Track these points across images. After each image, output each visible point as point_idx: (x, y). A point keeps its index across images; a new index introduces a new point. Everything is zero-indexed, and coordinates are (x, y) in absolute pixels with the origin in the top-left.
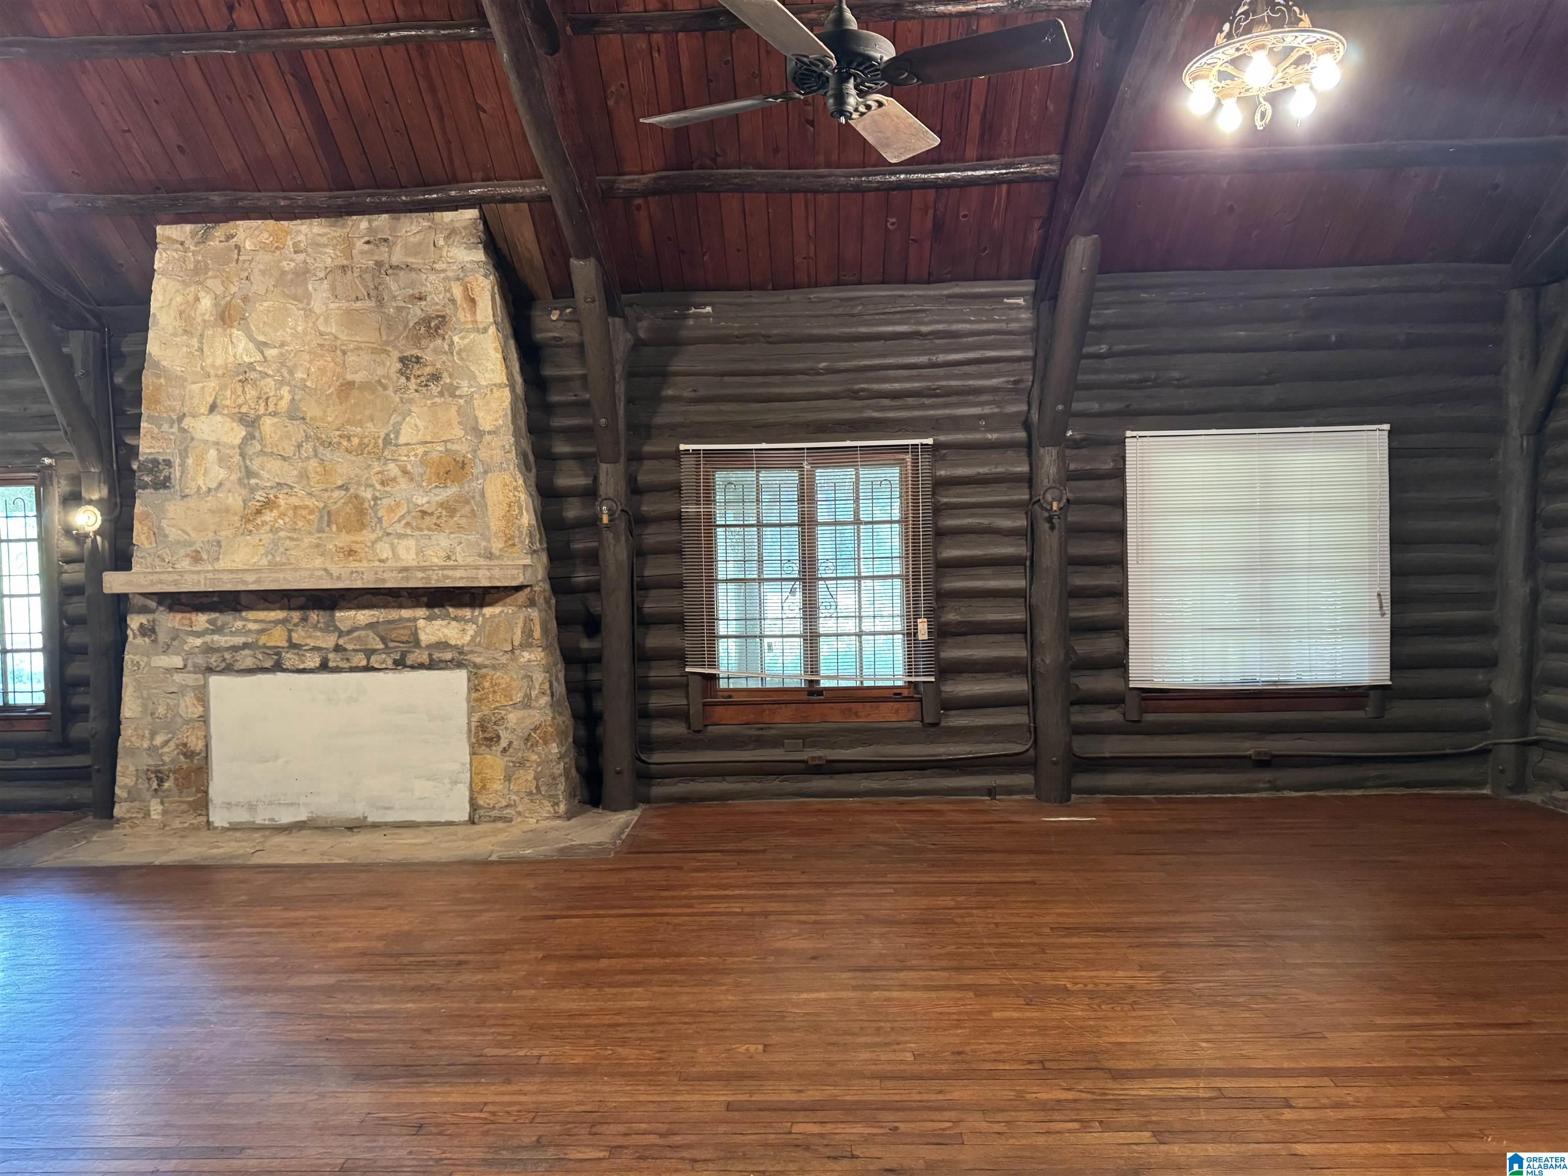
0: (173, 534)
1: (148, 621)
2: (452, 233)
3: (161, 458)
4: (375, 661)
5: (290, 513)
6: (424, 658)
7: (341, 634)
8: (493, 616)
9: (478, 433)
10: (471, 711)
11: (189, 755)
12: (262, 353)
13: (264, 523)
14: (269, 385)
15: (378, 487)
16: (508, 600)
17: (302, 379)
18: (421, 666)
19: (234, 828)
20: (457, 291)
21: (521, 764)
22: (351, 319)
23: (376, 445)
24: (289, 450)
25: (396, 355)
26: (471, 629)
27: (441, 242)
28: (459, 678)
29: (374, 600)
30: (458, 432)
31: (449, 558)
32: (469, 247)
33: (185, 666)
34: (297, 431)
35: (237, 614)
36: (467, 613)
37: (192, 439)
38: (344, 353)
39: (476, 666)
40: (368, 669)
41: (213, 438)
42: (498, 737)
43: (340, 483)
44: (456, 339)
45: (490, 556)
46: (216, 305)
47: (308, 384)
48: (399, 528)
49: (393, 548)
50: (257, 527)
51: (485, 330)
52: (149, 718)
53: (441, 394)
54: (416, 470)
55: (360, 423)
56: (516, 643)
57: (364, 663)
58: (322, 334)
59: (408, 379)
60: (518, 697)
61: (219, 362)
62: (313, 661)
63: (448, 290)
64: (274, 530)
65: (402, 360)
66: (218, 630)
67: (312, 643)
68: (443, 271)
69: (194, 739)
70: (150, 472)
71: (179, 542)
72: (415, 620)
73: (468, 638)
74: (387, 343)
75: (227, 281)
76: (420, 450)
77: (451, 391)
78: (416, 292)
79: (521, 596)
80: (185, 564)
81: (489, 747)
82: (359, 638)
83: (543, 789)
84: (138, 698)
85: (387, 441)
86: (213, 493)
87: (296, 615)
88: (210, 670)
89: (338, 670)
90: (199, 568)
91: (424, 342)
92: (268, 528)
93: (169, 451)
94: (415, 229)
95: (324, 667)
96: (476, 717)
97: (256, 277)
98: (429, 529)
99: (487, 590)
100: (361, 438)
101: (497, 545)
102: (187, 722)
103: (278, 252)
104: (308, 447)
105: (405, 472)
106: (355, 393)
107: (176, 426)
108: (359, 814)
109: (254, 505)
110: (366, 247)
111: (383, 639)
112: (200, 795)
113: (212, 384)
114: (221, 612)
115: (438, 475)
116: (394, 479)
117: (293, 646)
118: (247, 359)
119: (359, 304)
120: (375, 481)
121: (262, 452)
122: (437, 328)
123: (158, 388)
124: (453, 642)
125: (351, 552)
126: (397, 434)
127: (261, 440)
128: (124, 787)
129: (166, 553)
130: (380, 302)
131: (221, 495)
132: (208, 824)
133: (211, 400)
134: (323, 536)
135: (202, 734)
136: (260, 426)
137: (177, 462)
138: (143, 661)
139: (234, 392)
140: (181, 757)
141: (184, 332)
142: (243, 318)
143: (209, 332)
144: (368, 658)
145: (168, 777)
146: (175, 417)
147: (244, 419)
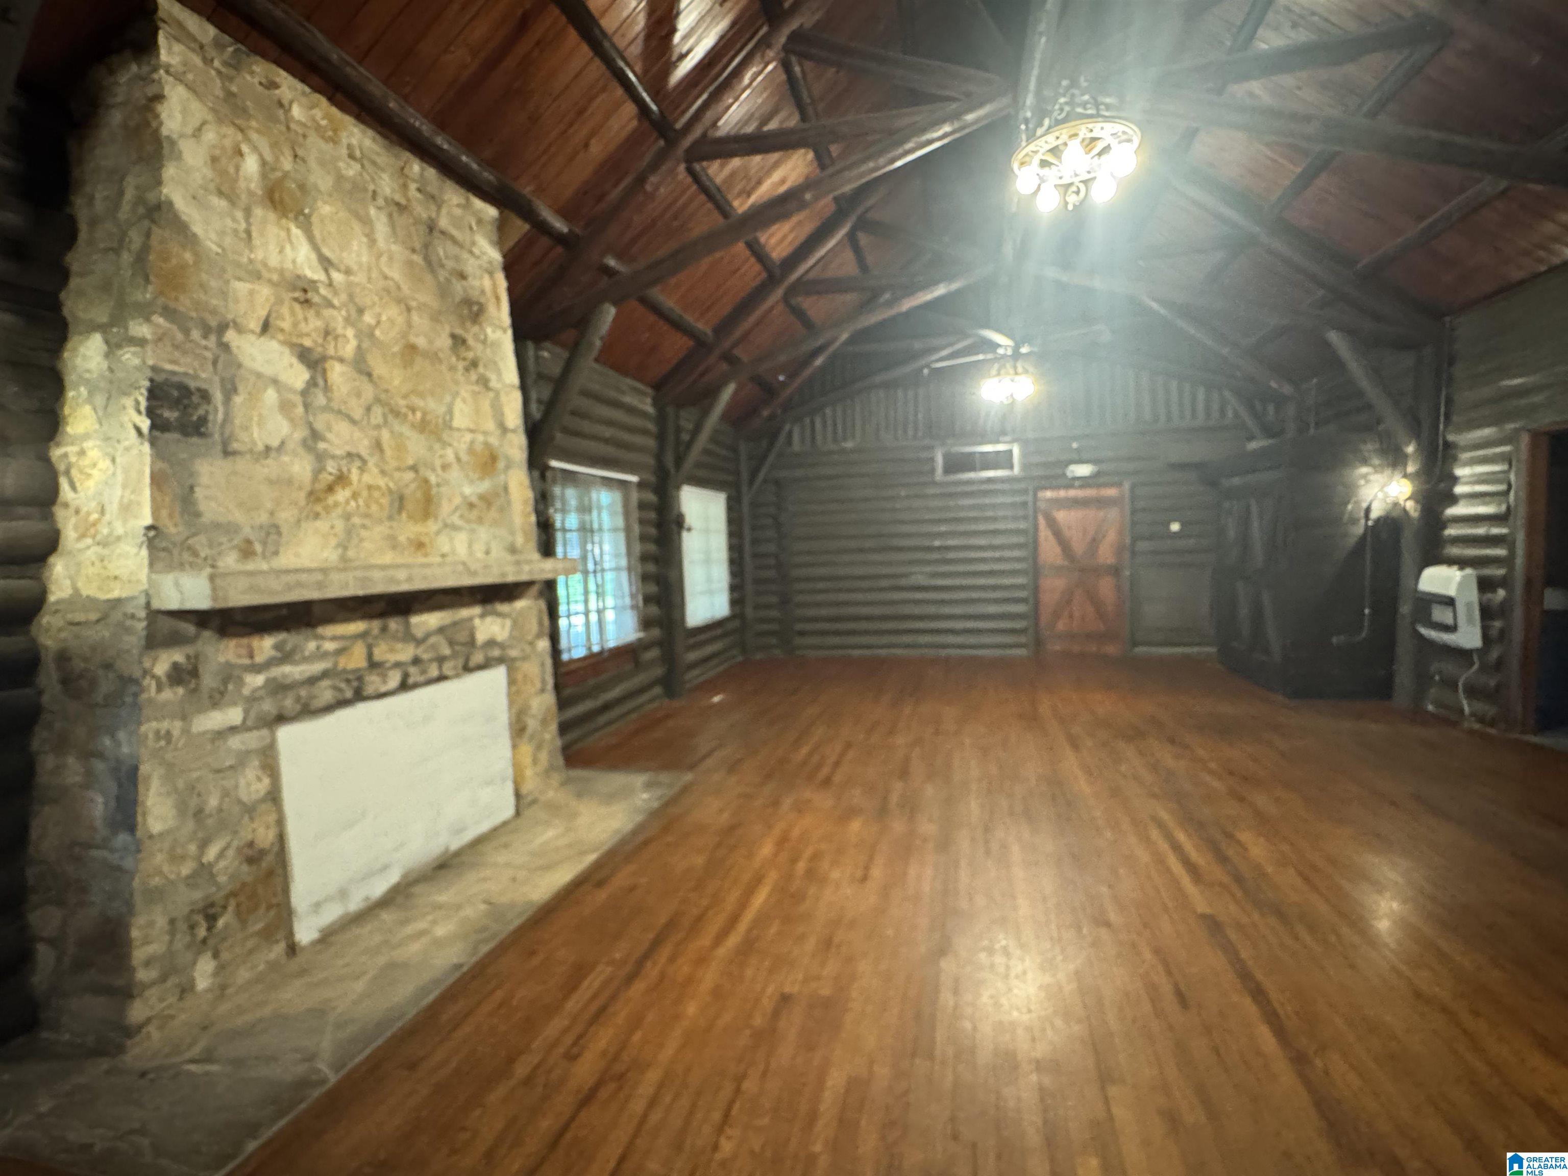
0: (210, 510)
1: (188, 657)
2: (480, 222)
5: (365, 493)
6: (481, 658)
7: (417, 643)
8: (520, 609)
9: (504, 429)
10: (510, 705)
11: (253, 856)
12: (327, 273)
13: (336, 504)
14: (337, 319)
15: (440, 472)
16: (527, 594)
17: (369, 326)
18: (479, 667)
20: (488, 284)
21: (540, 746)
22: (411, 271)
23: (436, 425)
24: (357, 414)
25: (447, 329)
26: (508, 623)
27: (474, 227)
28: (499, 674)
30: (491, 425)
31: (488, 553)
32: (492, 243)
33: (245, 721)
34: (368, 391)
35: (309, 632)
36: (505, 608)
37: (240, 366)
38: (409, 309)
39: (514, 660)
40: (442, 678)
41: (269, 371)
42: (527, 725)
43: (410, 462)
44: (489, 330)
45: (514, 550)
46: (264, 175)
47: (377, 333)
48: (455, 519)
49: (451, 539)
50: (327, 509)
53: (478, 383)
54: (465, 457)
56: (535, 631)
57: (437, 673)
59: (457, 359)
60: (537, 685)
61: (273, 261)
63: (481, 278)
64: (347, 517)
65: (453, 336)
66: (285, 656)
67: (393, 658)
68: (478, 258)
69: (261, 830)
70: (176, 404)
71: (217, 526)
72: (471, 619)
73: (506, 633)
74: (441, 313)
75: (275, 146)
76: (468, 437)
77: (486, 383)
78: (459, 267)
80: (231, 560)
81: (522, 737)
82: (432, 646)
83: (553, 762)
85: (444, 422)
86: (273, 454)
87: (376, 625)
88: (281, 719)
89: (416, 686)
90: (250, 566)
91: (468, 325)
92: (339, 511)
93: (207, 377)
94: (455, 199)
96: (514, 711)
97: (312, 163)
98: (475, 522)
99: (518, 584)
100: (425, 414)
101: (520, 540)
102: (250, 808)
103: (332, 145)
104: (378, 411)
105: (458, 459)
107: (213, 338)
109: (324, 479)
110: (418, 195)
111: (450, 644)
113: (264, 294)
114: (288, 630)
115: (480, 466)
116: (450, 466)
117: (374, 665)
118: (308, 274)
119: (414, 257)
120: (438, 464)
121: (327, 409)
122: (477, 314)
124: (498, 639)
125: (420, 545)
126: (451, 416)
127: (327, 389)
129: (201, 544)
130: (430, 263)
131: (286, 459)
132: (292, 949)
133: (263, 313)
134: (395, 524)
135: (272, 818)
136: (324, 371)
137: (218, 396)
138: (176, 727)
139: (293, 313)
140: (245, 868)
141: (220, 193)
142: (301, 212)
143: (258, 212)
144: (440, 668)
145: (225, 907)
146: (213, 323)
147: (305, 356)
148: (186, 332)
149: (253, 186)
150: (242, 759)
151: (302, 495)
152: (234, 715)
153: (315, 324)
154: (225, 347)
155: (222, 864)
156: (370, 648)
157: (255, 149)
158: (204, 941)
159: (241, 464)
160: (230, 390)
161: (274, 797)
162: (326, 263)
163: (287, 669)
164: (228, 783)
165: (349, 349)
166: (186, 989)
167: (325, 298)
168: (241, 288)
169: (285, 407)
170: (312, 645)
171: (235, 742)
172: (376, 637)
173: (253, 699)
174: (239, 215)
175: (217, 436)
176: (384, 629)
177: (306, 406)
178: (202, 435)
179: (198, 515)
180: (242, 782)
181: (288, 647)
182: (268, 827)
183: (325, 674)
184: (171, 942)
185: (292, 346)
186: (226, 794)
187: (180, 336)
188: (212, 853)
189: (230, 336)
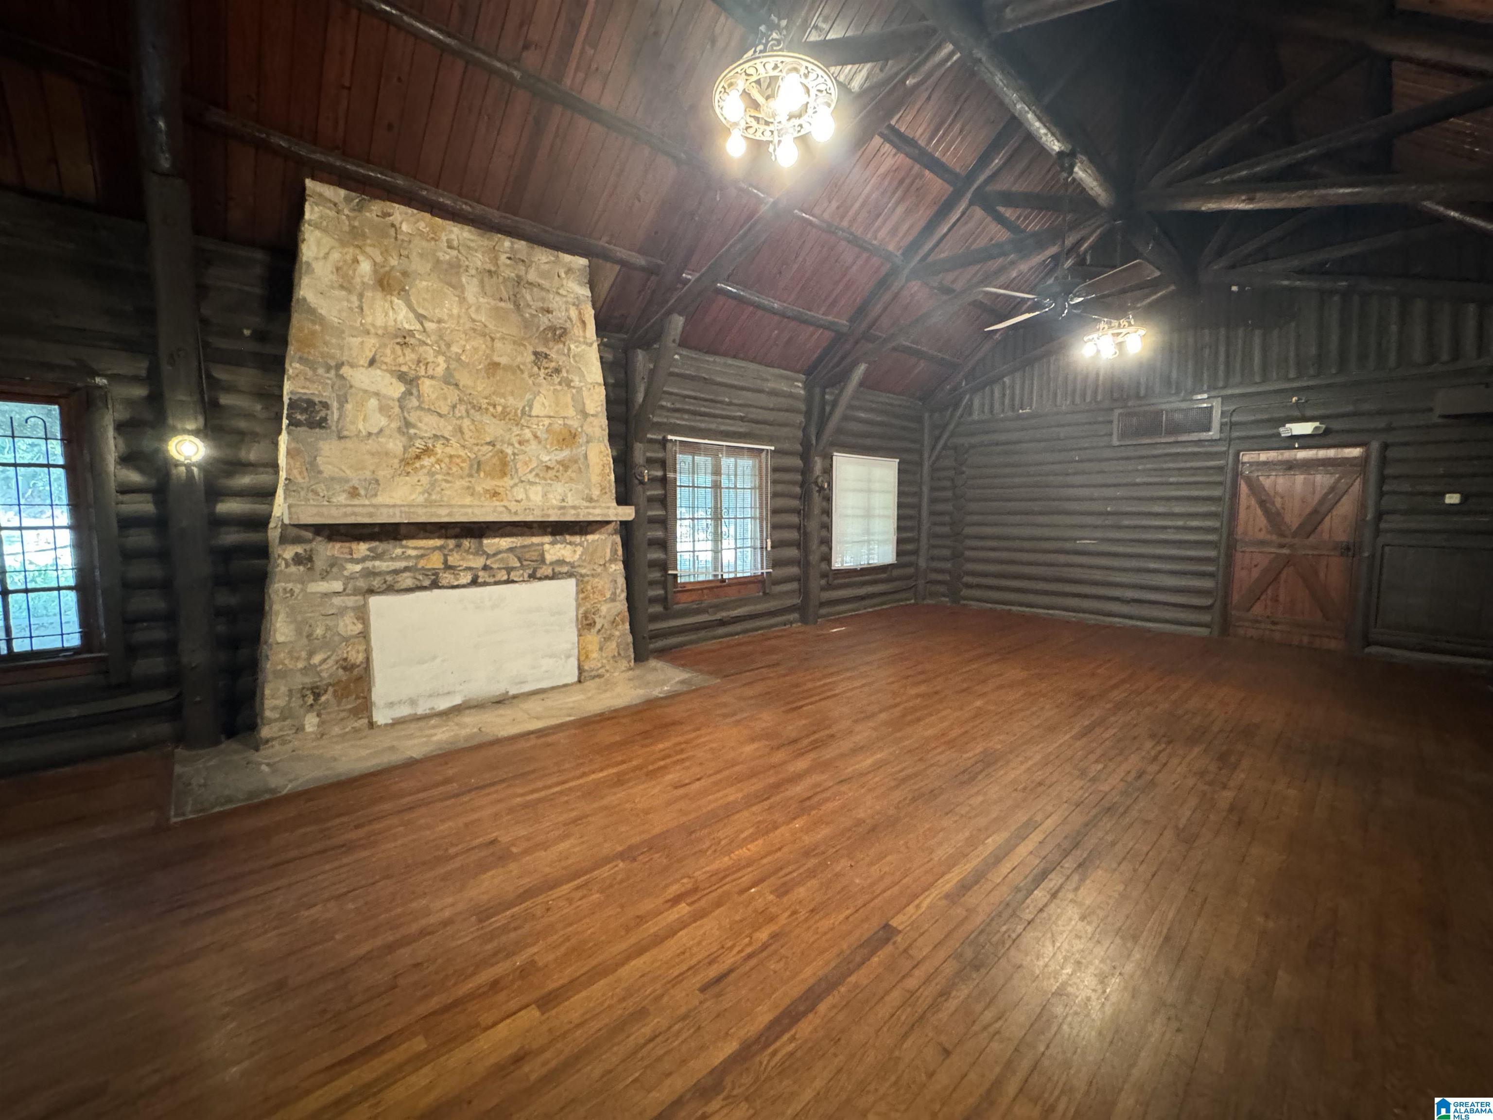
0: (328, 470)
1: (305, 550)
2: (569, 271)
3: (317, 400)
4: (514, 576)
5: (447, 460)
6: (549, 572)
7: (488, 556)
8: (593, 541)
9: (585, 414)
10: (578, 606)
11: (347, 666)
12: (422, 324)
13: (422, 467)
14: (429, 353)
15: (517, 445)
16: (603, 530)
17: (457, 353)
18: (547, 578)
19: (397, 723)
20: (573, 313)
21: (608, 639)
22: (498, 314)
23: (516, 414)
24: (444, 410)
25: (530, 349)
26: (579, 550)
27: (563, 275)
28: (570, 584)
29: (515, 530)
30: (571, 412)
31: (563, 500)
32: (581, 284)
33: (345, 590)
34: (453, 395)
35: (398, 543)
36: (577, 539)
37: (351, 387)
38: (493, 339)
39: (582, 576)
40: (509, 581)
41: (373, 388)
42: (595, 622)
43: (488, 440)
44: (572, 347)
45: (590, 500)
46: (375, 272)
47: (463, 358)
48: (531, 477)
49: (526, 490)
50: (416, 470)
51: (591, 345)
52: (305, 641)
53: (560, 383)
54: (542, 435)
55: (503, 396)
56: (608, 558)
57: (505, 578)
58: (474, 321)
59: (539, 368)
60: (608, 595)
61: (380, 322)
62: (466, 578)
63: (567, 310)
64: (431, 474)
65: (536, 354)
66: (378, 557)
67: (465, 564)
68: (565, 296)
69: (354, 653)
70: (304, 411)
71: (333, 479)
72: (543, 544)
73: (577, 556)
74: (524, 339)
75: (385, 252)
76: (547, 422)
77: (568, 383)
78: (545, 306)
79: (610, 528)
80: (342, 498)
81: (589, 630)
82: (502, 560)
83: (622, 653)
84: (291, 622)
85: (523, 412)
86: (373, 437)
87: (451, 543)
88: (371, 591)
89: (485, 584)
90: (356, 502)
91: (551, 344)
92: (425, 471)
93: (327, 395)
94: (544, 259)
95: (474, 582)
96: (581, 611)
97: (414, 257)
98: (551, 479)
99: (590, 523)
100: (504, 407)
101: (596, 493)
102: (346, 639)
103: (433, 243)
104: (461, 409)
105: (536, 437)
106: (500, 373)
107: (333, 372)
108: (503, 691)
109: (413, 451)
110: (508, 262)
111: (519, 559)
112: (359, 701)
113: (371, 342)
114: (380, 540)
115: (558, 441)
116: (528, 441)
117: (448, 567)
118: (407, 326)
119: (502, 304)
120: (515, 440)
121: (420, 408)
122: (561, 336)
123: (313, 333)
124: (568, 560)
125: (496, 494)
126: (531, 408)
127: (419, 397)
128: (274, 708)
129: (321, 488)
130: (517, 306)
131: (382, 440)
132: (371, 725)
133: (371, 355)
134: (473, 480)
135: (362, 648)
136: (418, 386)
137: (335, 405)
138: (297, 588)
139: (393, 352)
140: (341, 671)
141: (342, 287)
142: (403, 290)
143: (369, 294)
144: (509, 574)
145: (326, 691)
146: (333, 363)
147: (402, 377)
148: (314, 370)
149: (366, 280)
150: (342, 611)
151: (396, 461)
152: (338, 586)
153: (410, 356)
154: (342, 377)
155: (324, 666)
156: (445, 556)
157: (369, 257)
158: (312, 705)
159: (349, 444)
160: (343, 401)
161: (365, 635)
162: (421, 318)
163: (377, 563)
164: (331, 624)
165: (440, 370)
166: (300, 729)
167: (419, 340)
168: (355, 341)
169: (383, 409)
170: (399, 551)
171: (337, 601)
172: (451, 550)
173: (351, 577)
174: (354, 298)
175: (334, 428)
176: (458, 546)
177: (402, 408)
178: (322, 427)
179: (320, 472)
180: (341, 624)
181: (380, 550)
182: (358, 652)
183: (406, 569)
184: (289, 702)
185: (392, 372)
186: (328, 628)
187: (310, 373)
188: (316, 659)
189: (345, 371)
